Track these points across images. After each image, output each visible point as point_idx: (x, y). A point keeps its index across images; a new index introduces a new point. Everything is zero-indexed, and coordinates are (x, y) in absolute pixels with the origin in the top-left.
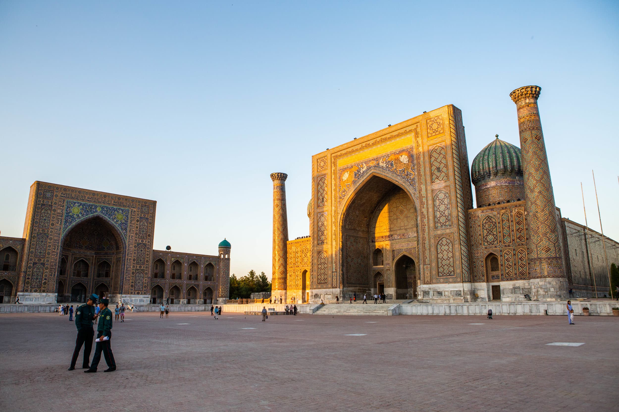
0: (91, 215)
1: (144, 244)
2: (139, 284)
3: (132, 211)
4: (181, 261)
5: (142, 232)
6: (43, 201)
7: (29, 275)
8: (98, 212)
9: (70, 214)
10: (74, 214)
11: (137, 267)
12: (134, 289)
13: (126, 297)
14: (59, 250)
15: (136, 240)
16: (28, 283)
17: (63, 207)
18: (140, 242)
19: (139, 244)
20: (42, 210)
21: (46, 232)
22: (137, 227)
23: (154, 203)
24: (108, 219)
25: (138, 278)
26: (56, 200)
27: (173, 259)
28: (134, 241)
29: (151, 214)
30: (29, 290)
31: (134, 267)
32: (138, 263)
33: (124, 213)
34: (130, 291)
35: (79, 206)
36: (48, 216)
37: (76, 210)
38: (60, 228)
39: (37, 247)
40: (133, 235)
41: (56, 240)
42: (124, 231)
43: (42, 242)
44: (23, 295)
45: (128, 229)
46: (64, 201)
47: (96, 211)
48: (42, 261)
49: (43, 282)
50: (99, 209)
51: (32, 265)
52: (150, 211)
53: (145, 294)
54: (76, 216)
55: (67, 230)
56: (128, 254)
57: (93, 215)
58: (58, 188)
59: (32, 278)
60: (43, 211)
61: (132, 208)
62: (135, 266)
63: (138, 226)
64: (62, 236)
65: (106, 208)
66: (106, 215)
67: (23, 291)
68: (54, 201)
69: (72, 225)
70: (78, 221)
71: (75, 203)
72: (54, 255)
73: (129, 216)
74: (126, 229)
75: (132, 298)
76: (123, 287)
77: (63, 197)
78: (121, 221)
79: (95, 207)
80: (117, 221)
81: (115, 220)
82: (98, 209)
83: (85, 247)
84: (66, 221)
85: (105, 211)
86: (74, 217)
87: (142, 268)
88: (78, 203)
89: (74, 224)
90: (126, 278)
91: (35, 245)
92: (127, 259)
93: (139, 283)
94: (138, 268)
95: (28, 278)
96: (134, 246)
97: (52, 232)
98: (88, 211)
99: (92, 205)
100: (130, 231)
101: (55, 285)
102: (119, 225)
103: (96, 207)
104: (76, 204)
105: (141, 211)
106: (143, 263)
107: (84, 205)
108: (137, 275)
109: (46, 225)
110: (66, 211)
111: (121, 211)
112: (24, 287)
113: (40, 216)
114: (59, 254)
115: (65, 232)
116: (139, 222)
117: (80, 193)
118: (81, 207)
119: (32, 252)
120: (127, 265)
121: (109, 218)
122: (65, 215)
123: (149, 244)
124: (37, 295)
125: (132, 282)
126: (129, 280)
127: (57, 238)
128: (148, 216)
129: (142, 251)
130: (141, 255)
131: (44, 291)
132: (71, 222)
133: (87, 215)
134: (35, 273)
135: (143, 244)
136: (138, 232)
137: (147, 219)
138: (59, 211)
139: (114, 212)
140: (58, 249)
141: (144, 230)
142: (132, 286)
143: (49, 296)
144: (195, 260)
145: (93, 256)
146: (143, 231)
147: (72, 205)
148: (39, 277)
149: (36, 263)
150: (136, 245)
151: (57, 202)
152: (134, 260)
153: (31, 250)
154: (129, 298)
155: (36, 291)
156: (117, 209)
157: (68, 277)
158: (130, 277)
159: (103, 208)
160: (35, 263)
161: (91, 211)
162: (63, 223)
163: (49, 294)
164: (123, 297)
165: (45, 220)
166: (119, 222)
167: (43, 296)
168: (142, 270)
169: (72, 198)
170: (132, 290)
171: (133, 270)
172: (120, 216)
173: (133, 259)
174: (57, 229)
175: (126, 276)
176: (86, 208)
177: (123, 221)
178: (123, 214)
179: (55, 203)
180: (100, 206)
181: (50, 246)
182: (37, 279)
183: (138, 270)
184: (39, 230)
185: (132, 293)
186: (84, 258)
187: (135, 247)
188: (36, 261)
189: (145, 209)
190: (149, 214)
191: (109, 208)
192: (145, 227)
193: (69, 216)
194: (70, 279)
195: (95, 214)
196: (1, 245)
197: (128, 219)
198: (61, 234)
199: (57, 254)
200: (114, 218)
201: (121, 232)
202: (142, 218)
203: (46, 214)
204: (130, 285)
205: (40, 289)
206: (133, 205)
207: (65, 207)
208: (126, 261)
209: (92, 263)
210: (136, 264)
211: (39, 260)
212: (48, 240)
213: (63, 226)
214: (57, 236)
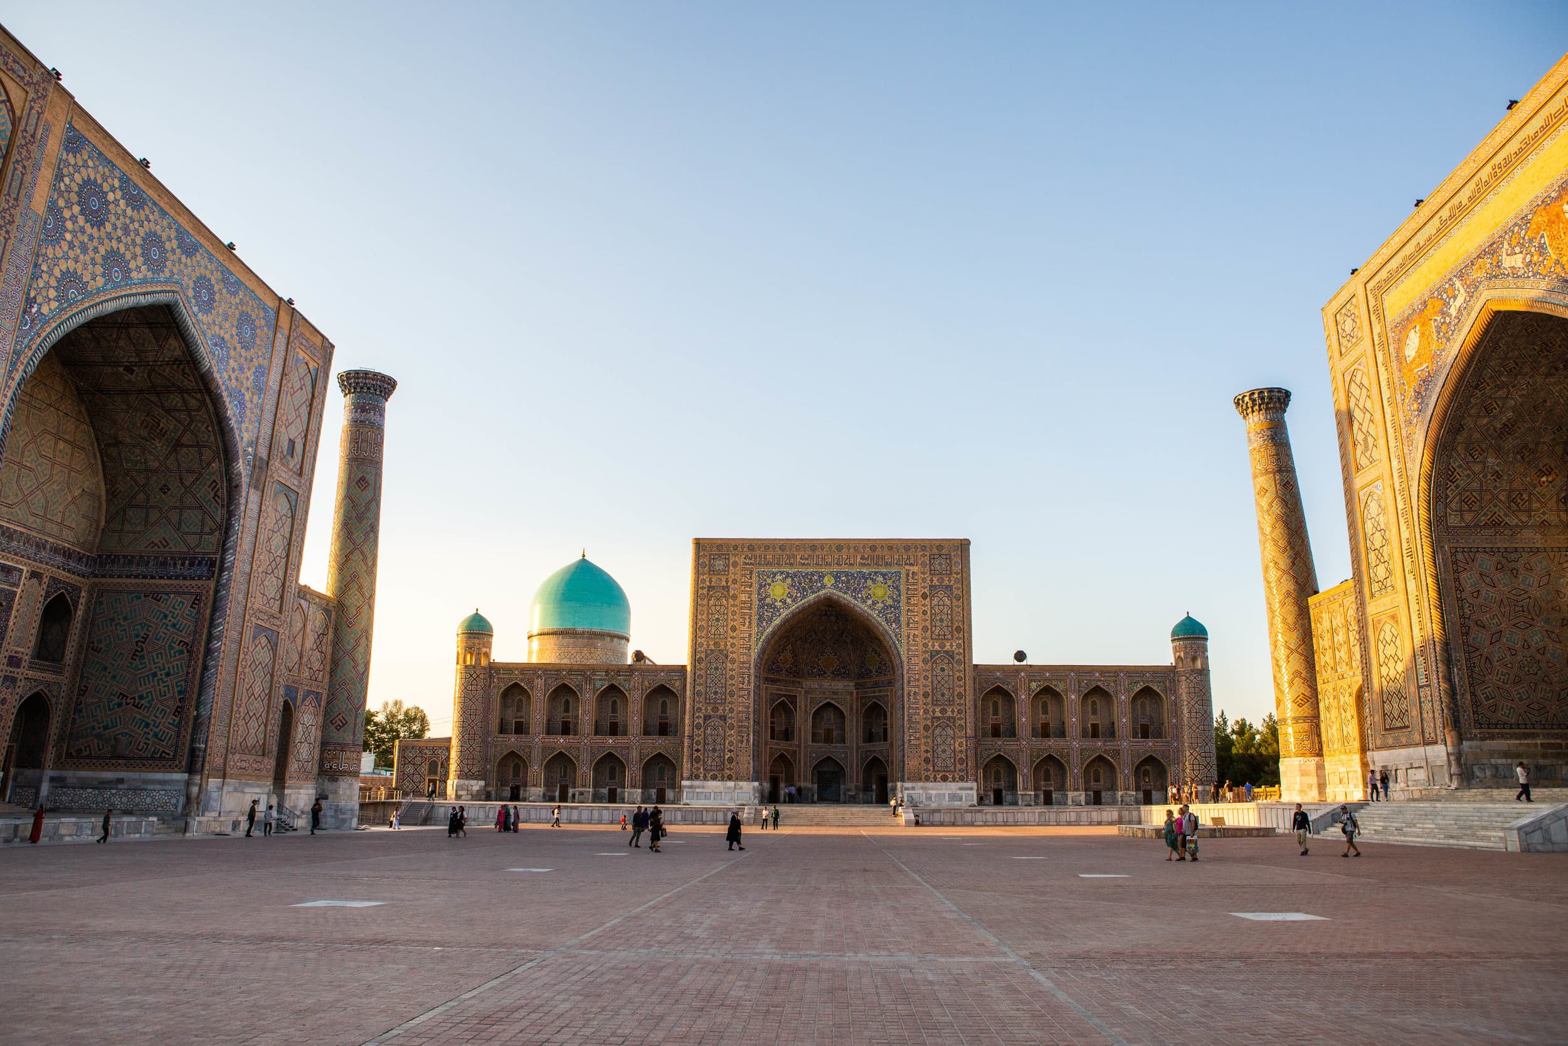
0: (812, 597)
1: (947, 652)
2: (944, 756)
3: (908, 575)
4: (1060, 688)
5: (938, 624)
6: (711, 581)
7: (698, 743)
8: (829, 587)
9: (768, 601)
10: (776, 601)
11: (934, 711)
12: (931, 768)
13: (913, 788)
14: (752, 685)
15: (925, 645)
16: (698, 760)
17: (751, 586)
18: (937, 647)
19: (934, 653)
20: (709, 600)
21: (722, 647)
22: (925, 612)
23: (963, 546)
24: (853, 601)
25: (939, 740)
26: (735, 574)
27: (1034, 685)
28: (921, 647)
29: (957, 573)
30: (702, 775)
31: (926, 712)
32: (935, 703)
33: (890, 583)
34: (924, 774)
35: (784, 580)
36: (722, 610)
38: (750, 635)
39: (709, 681)
40: (916, 632)
41: (743, 663)
42: (894, 625)
43: (717, 669)
44: (691, 787)
45: (903, 619)
46: (751, 573)
47: (823, 586)
48: (720, 712)
49: (727, 757)
50: (829, 581)
51: (701, 721)
52: (953, 567)
53: (962, 779)
54: (781, 604)
55: (763, 637)
56: (909, 682)
57: (817, 597)
58: (736, 547)
59: (705, 750)
60: (711, 602)
61: (907, 567)
62: (930, 710)
63: (927, 609)
64: (755, 652)
65: (845, 576)
66: (845, 593)
67: (690, 778)
68: (732, 577)
69: (773, 624)
70: (785, 613)
71: (775, 574)
72: (743, 696)
73: (903, 588)
74: (897, 620)
75: (929, 792)
76: (904, 764)
77: (748, 564)
78: (883, 602)
79: (820, 577)
80: (874, 603)
81: (869, 602)
82: (826, 580)
83: (832, 673)
84: (761, 618)
85: (843, 583)
86: (775, 607)
87: (949, 714)
88: (782, 573)
89: (777, 621)
90: (910, 741)
91: (704, 678)
92: (909, 695)
93: (944, 751)
94: (938, 714)
95: (698, 751)
96: (921, 658)
97: (733, 645)
98: (804, 588)
99: (812, 574)
100: (908, 624)
101: (752, 764)
102: (880, 612)
103: (822, 576)
104: (778, 577)
105: (931, 570)
106: (951, 702)
107: (796, 576)
108: (937, 732)
109: (722, 631)
110: (759, 594)
111: (880, 579)
112: (691, 770)
113: (708, 614)
114: (752, 694)
115: (760, 644)
116: (928, 599)
117: (783, 550)
118: (789, 580)
119: (699, 694)
120: (909, 708)
121: (855, 598)
122: (756, 603)
123: (961, 651)
124: (717, 787)
125: (927, 751)
126: (918, 746)
127: (745, 658)
128: (950, 581)
129: (943, 670)
130: (943, 682)
131: (730, 778)
132: (771, 620)
133: (804, 597)
134: (710, 739)
135: (945, 652)
136: (928, 623)
137: (949, 587)
138: (743, 597)
139: (866, 581)
140: (749, 682)
141: (944, 617)
142: (927, 761)
143: (741, 788)
144: (1099, 683)
146: (941, 620)
147: (769, 581)
148: (718, 747)
149: (710, 717)
150: (927, 656)
151: (738, 577)
152: (926, 695)
153: (697, 688)
154: (921, 791)
155: (714, 778)
156: (870, 574)
157: (803, 745)
158: (919, 739)
159: (837, 577)
160: (707, 718)
161: (811, 588)
162: (754, 623)
163: (741, 783)
164: (907, 789)
165: (718, 620)
166: (880, 605)
167: (729, 788)
168: (949, 718)
169: (768, 564)
170: (927, 770)
171: (926, 719)
172: (879, 591)
173: (921, 693)
174: (743, 638)
175: (910, 736)
176: (802, 583)
177: (890, 602)
178: (886, 583)
179: (735, 581)
180: (831, 573)
181: (732, 678)
182: (714, 750)
183: (938, 718)
184: (708, 645)
185: (927, 779)
186: (832, 699)
187: (925, 661)
188: (710, 712)
189: (940, 564)
190: (951, 574)
191: (852, 575)
192: (945, 610)
193: (766, 606)
194: (805, 748)
195: (821, 593)
196: (646, 683)
197: (900, 595)
198: (753, 647)
199: (749, 693)
200: (867, 597)
201: (887, 627)
202: (935, 586)
203: (718, 608)
204: (923, 758)
205: (721, 772)
206: (909, 558)
207: (756, 586)
208: (906, 698)
209: (851, 708)
210: (933, 704)
211: (715, 709)
212: (729, 664)
213: (755, 629)
214: (745, 654)
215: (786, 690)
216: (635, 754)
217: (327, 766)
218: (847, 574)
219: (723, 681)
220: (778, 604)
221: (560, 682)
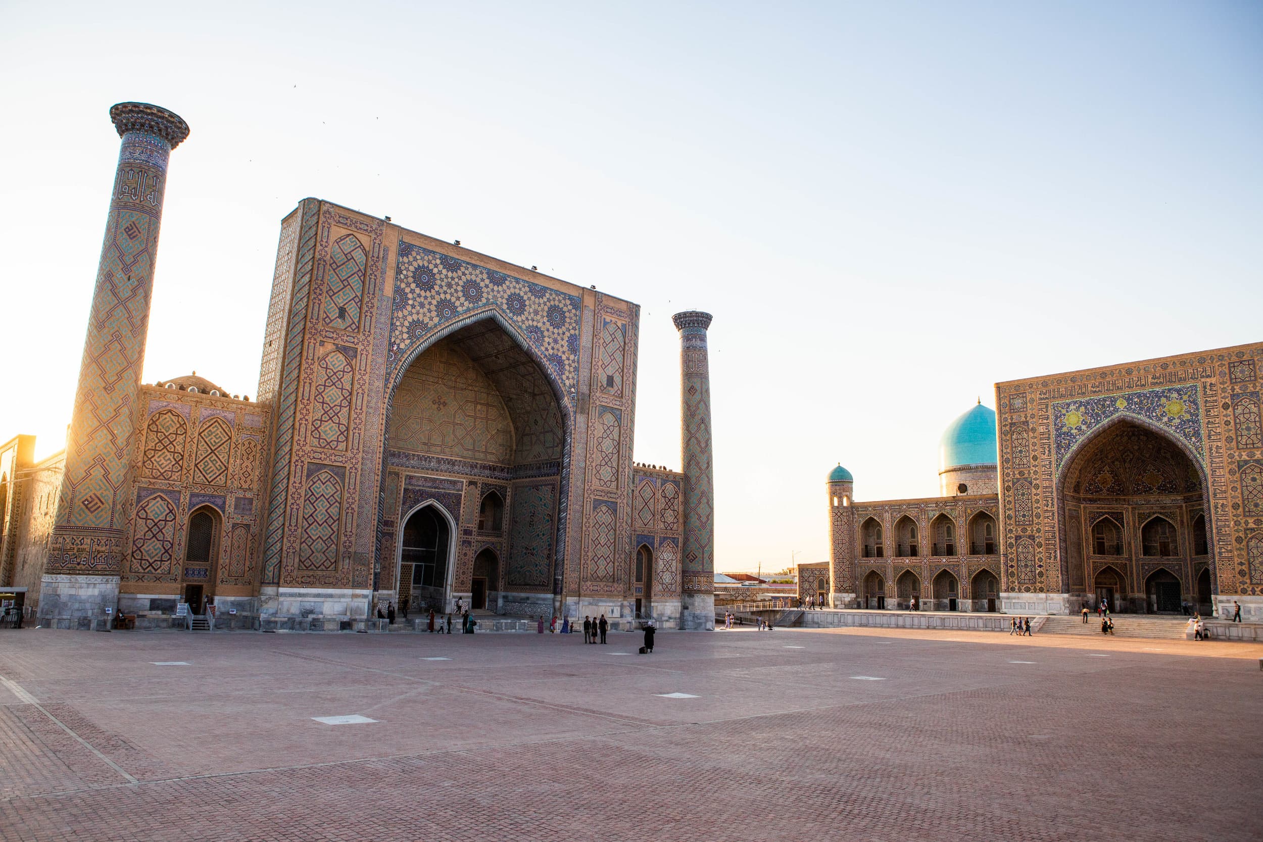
0: (1105, 422)
1: (1257, 461)
3: (1205, 387)
5: (1245, 432)
6: (1012, 419)
7: (1012, 560)
8: (1122, 410)
9: (1064, 429)
10: (1072, 429)
11: (1247, 523)
12: (1248, 581)
14: (1056, 506)
15: (1231, 456)
16: (1012, 574)
17: (1047, 418)
18: (1245, 457)
19: (1241, 464)
20: (1012, 435)
21: (1026, 475)
22: (1227, 423)
24: (1148, 420)
26: (1032, 409)
28: (1226, 458)
30: (1016, 588)
31: (1237, 523)
32: (1247, 514)
33: (1185, 397)
34: (1240, 587)
35: (1077, 409)
36: (1024, 442)
37: (1073, 419)
38: (1050, 462)
39: (1017, 506)
40: (1219, 444)
41: (1046, 487)
42: (1193, 439)
43: (1023, 494)
44: (1008, 598)
45: (1203, 432)
46: (1047, 407)
47: (1117, 410)
48: (1029, 533)
49: (1037, 572)
50: (1121, 404)
51: (1013, 541)
52: (1258, 372)
54: (1076, 431)
55: (1062, 463)
56: (1215, 495)
57: (1111, 420)
58: (1031, 385)
59: (1018, 566)
60: (1014, 437)
61: (1203, 380)
62: (1242, 521)
63: (1231, 419)
64: (1056, 478)
65: (1138, 397)
66: (1139, 413)
67: (1006, 591)
68: (1029, 412)
69: (1071, 450)
70: (1081, 439)
71: (1068, 405)
72: (1048, 517)
73: (1200, 401)
74: (1197, 434)
75: (1246, 605)
76: (1216, 577)
77: (1043, 399)
78: (1179, 418)
79: (1112, 401)
80: (1170, 420)
81: (1165, 419)
82: (1118, 404)
83: (1158, 489)
84: (1059, 446)
85: (1135, 404)
86: (1072, 434)
88: (1075, 403)
89: (1074, 447)
90: (1220, 553)
91: (1013, 504)
92: (1216, 507)
94: (1251, 525)
95: (1012, 566)
96: (1227, 470)
97: (1036, 472)
98: (1097, 414)
99: (1105, 400)
100: (1209, 436)
101: (1060, 578)
102: (1177, 428)
103: (1114, 401)
104: (1072, 407)
105: (1231, 379)
107: (1088, 403)
108: (1252, 544)
109: (1025, 461)
110: (1055, 425)
111: (1175, 395)
112: (1007, 584)
113: (1012, 447)
114: (1056, 514)
115: (1060, 469)
116: (1231, 409)
117: (1074, 382)
118: (1082, 409)
119: (1009, 517)
120: (1217, 520)
121: (1149, 417)
122: (1053, 433)
124: (1030, 598)
125: (1241, 564)
126: (1230, 559)
127: (1046, 484)
128: (1255, 386)
129: (1254, 479)
130: (1255, 492)
131: (1041, 590)
132: (1068, 446)
133: (1098, 422)
134: (1022, 556)
135: (1254, 460)
136: (1232, 434)
137: (1254, 394)
138: (1042, 429)
139: (1159, 400)
140: (1053, 504)
141: (1252, 425)
142: (1245, 573)
143: (1052, 599)
145: (1181, 507)
146: (1248, 429)
147: (1064, 411)
148: (1029, 563)
149: (1020, 537)
150: (1234, 466)
151: (1035, 412)
152: (1235, 506)
153: (1008, 512)
155: (1028, 590)
156: (1163, 392)
157: (1134, 558)
158: (1231, 551)
159: (1129, 399)
160: (1018, 538)
161: (1104, 413)
162: (1053, 452)
163: (1052, 595)
164: (1221, 602)
165: (1021, 452)
166: (1177, 421)
167: (1042, 599)
169: (1062, 396)
170: (1244, 583)
171: (1236, 531)
172: (1175, 407)
173: (1230, 504)
174: (1044, 466)
175: (1220, 548)
176: (1093, 410)
177: (1187, 417)
178: (1181, 398)
179: (1033, 416)
180: (1123, 397)
181: (1037, 501)
182: (1026, 566)
183: (1252, 530)
184: (1014, 474)
185: (1244, 592)
186: (1161, 513)
187: (1232, 472)
188: (1020, 533)
189: (1242, 372)
190: (1256, 380)
191: (1145, 395)
192: (1253, 417)
193: (1063, 436)
194: (1137, 560)
195: (1114, 416)
196: (969, 511)
197: (1197, 409)
198: (1054, 473)
199: (1053, 514)
200: (1162, 415)
201: (1186, 442)
202: (1238, 395)
203: (1020, 441)
204: (1237, 570)
205: (1035, 584)
206: (1205, 370)
207: (1052, 418)
208: (1213, 511)
209: (1182, 522)
210: (1244, 516)
211: (1024, 530)
212: (1033, 490)
213: (1054, 457)
214: (1047, 479)
215: (1109, 508)
216: (964, 571)
217: (686, 587)
218: (1139, 395)
219: (1030, 505)
220: (1074, 431)
221: (903, 514)
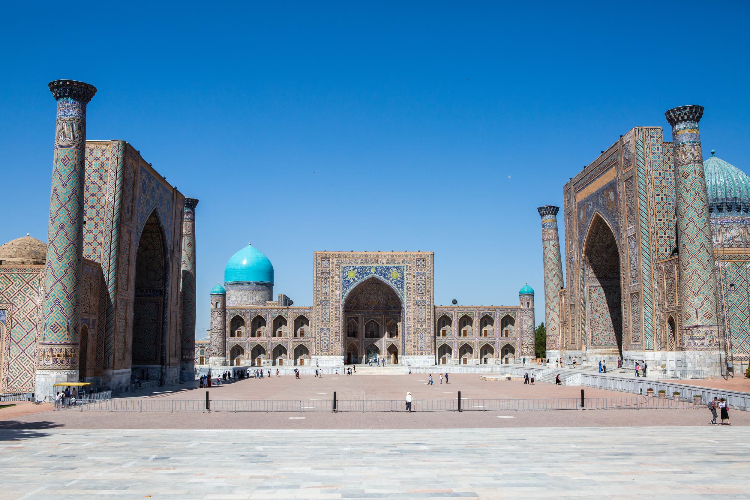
0: (366, 278)
1: (423, 301)
2: (421, 344)
3: (407, 268)
4: (471, 316)
5: (420, 288)
6: (322, 270)
7: (318, 340)
8: (373, 274)
9: (347, 279)
10: (350, 279)
11: (418, 326)
12: (416, 350)
13: (409, 358)
14: (341, 315)
15: (414, 298)
16: (318, 347)
17: (340, 273)
18: (419, 299)
19: (418, 301)
20: (322, 279)
21: (328, 299)
22: (414, 284)
23: (430, 255)
25: (420, 338)
26: (332, 267)
27: (460, 314)
28: (412, 298)
29: (428, 267)
30: (320, 353)
31: (414, 326)
32: (418, 322)
33: (399, 271)
34: (413, 352)
35: (354, 270)
37: (351, 275)
38: (339, 294)
39: (322, 314)
40: (410, 292)
41: (337, 306)
42: (401, 289)
43: (325, 308)
45: (405, 287)
46: (340, 267)
47: (371, 273)
48: (327, 327)
49: (330, 346)
51: (319, 331)
52: (426, 264)
53: (429, 354)
54: (353, 280)
55: (345, 295)
56: (407, 314)
57: (368, 277)
58: (333, 256)
59: (321, 343)
60: (323, 280)
61: (407, 264)
62: (416, 325)
63: (415, 282)
64: (342, 301)
65: (381, 268)
66: (380, 275)
67: (315, 355)
69: (349, 289)
70: (355, 285)
71: (350, 267)
72: (337, 320)
73: (405, 273)
74: (402, 287)
75: (415, 359)
76: (405, 348)
77: (338, 263)
78: (396, 279)
80: (393, 280)
81: (391, 279)
82: (372, 270)
83: (374, 307)
84: (344, 287)
85: (379, 271)
86: (350, 282)
87: (424, 327)
88: (353, 267)
89: (351, 288)
90: (407, 338)
91: (320, 312)
92: (407, 319)
93: (422, 342)
95: (318, 343)
96: (412, 304)
97: (332, 298)
98: (363, 274)
99: (366, 267)
100: (407, 289)
101: (341, 349)
102: (395, 284)
103: (370, 268)
104: (351, 269)
105: (417, 265)
106: (425, 322)
107: (359, 268)
108: (419, 335)
109: (327, 292)
110: (343, 276)
111: (395, 269)
112: (315, 352)
113: (321, 285)
114: (341, 319)
115: (344, 298)
116: (416, 278)
117: (353, 257)
118: (356, 270)
119: (318, 319)
120: (407, 325)
121: (384, 278)
122: (342, 280)
123: (429, 300)
124: (326, 358)
125: (414, 343)
126: (411, 341)
127: (337, 304)
128: (425, 270)
129: (421, 308)
130: (421, 313)
131: (332, 354)
132: (348, 287)
133: (362, 277)
134: (323, 338)
136: (415, 289)
137: (424, 273)
138: (336, 277)
139: (389, 270)
140: (339, 314)
141: (422, 286)
142: (414, 346)
143: (337, 359)
144: (487, 313)
145: (382, 316)
147: (347, 270)
148: (327, 342)
150: (415, 302)
151: (334, 269)
152: (414, 319)
153: (317, 317)
154: (412, 359)
155: (325, 354)
156: (391, 267)
158: (411, 337)
159: (376, 269)
160: (322, 329)
161: (365, 273)
162: (341, 289)
163: (337, 357)
164: (406, 358)
165: (325, 287)
166: (395, 281)
167: (332, 359)
168: (424, 329)
169: (347, 263)
170: (414, 350)
171: (414, 329)
172: (395, 275)
173: (412, 318)
174: (337, 295)
175: (407, 336)
176: (362, 271)
177: (399, 279)
179: (333, 271)
180: (374, 267)
181: (332, 312)
182: (325, 343)
183: (419, 329)
184: (322, 298)
185: (414, 354)
187: (414, 305)
188: (323, 327)
189: (421, 263)
190: (425, 267)
191: (383, 268)
192: (423, 283)
193: (346, 281)
194: (362, 340)
195: (370, 275)
196: (295, 314)
197: (403, 276)
198: (341, 299)
199: (339, 319)
200: (389, 277)
201: (398, 290)
202: (419, 272)
203: (326, 282)
205: (328, 352)
206: (407, 260)
207: (342, 273)
208: (406, 321)
209: (382, 323)
211: (325, 326)
212: (331, 306)
213: (341, 292)
214: (337, 302)
215: (354, 316)
216: (290, 345)
218: (381, 267)
219: (328, 314)
221: (257, 314)
